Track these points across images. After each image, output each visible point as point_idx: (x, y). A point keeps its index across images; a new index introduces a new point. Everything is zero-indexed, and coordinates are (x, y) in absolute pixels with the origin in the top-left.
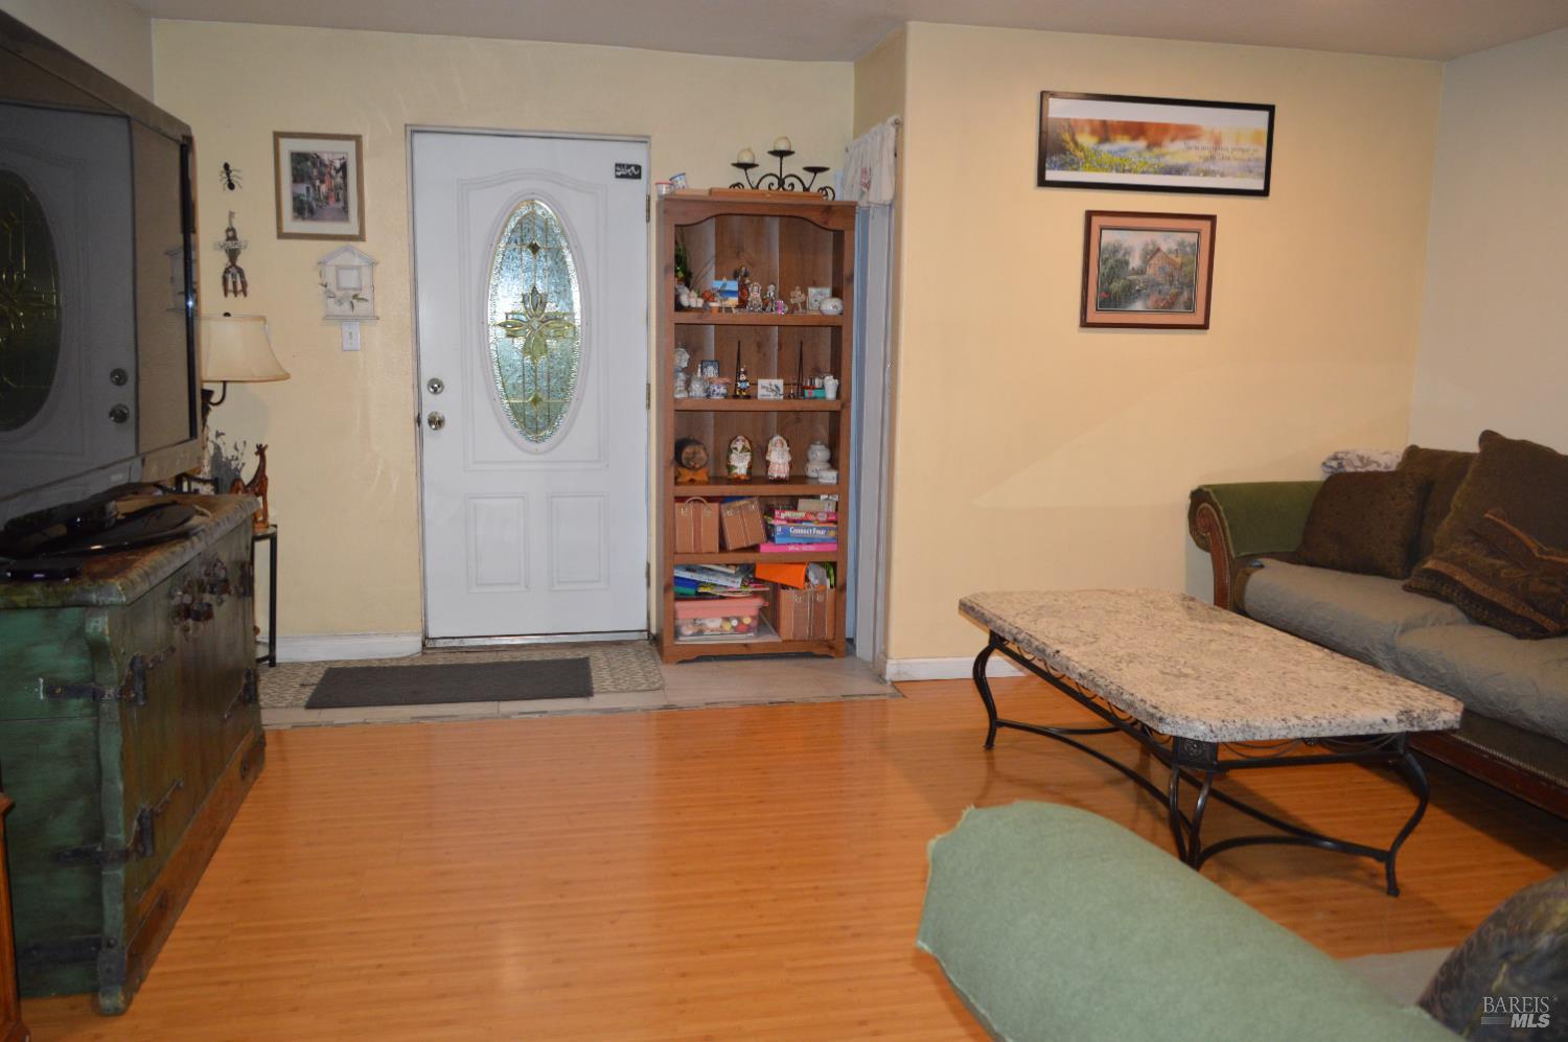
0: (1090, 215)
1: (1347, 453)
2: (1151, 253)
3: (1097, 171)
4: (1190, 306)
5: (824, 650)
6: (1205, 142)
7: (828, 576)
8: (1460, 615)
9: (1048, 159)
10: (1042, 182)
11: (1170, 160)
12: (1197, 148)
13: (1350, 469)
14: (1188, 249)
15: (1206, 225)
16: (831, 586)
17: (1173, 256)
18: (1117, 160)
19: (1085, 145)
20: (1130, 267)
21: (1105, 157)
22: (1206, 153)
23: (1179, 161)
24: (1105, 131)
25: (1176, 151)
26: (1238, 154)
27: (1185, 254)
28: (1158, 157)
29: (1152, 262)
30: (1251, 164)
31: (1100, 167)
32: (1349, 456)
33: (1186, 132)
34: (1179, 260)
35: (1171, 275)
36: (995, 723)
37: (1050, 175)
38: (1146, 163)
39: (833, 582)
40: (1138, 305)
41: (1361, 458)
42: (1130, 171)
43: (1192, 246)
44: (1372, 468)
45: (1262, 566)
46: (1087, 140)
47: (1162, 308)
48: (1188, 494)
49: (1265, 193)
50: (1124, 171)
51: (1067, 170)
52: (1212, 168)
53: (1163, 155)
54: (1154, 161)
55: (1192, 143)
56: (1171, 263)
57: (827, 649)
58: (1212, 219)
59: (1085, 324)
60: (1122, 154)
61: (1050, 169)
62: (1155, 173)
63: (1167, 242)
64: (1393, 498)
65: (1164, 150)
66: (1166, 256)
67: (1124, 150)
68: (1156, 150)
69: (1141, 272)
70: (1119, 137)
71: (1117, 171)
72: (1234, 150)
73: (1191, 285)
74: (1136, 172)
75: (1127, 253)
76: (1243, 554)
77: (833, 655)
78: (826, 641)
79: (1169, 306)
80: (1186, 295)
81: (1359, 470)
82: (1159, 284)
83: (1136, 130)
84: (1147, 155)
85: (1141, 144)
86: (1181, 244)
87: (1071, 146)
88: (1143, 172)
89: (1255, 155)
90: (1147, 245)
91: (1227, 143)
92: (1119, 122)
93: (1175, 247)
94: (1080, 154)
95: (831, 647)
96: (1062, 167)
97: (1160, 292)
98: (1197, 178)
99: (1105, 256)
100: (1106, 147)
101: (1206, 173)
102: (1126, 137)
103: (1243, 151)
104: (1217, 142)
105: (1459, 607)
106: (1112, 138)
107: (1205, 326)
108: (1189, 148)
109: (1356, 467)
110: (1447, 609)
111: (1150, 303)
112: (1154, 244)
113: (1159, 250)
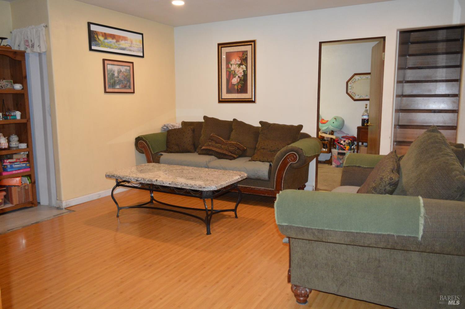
0: (104, 60)
1: (168, 125)
2: (120, 72)
3: (104, 47)
4: (130, 87)
5: (30, 205)
6: (129, 42)
7: (28, 180)
8: (216, 158)
9: (92, 43)
10: (91, 49)
11: (122, 46)
12: (127, 43)
13: (170, 129)
14: (128, 71)
15: (131, 65)
16: (30, 183)
17: (124, 73)
18: (109, 45)
19: (101, 40)
20: (115, 76)
21: (106, 44)
22: (129, 45)
23: (124, 46)
24: (106, 36)
25: (123, 44)
26: (136, 46)
27: (127, 72)
28: (119, 45)
29: (120, 74)
30: (140, 49)
31: (105, 46)
32: (169, 125)
33: (125, 39)
34: (126, 74)
35: (125, 78)
36: (119, 209)
37: (93, 48)
38: (116, 46)
39: (30, 181)
40: (118, 87)
41: (172, 125)
42: (113, 48)
43: (128, 70)
44: (175, 128)
45: (162, 155)
46: (101, 38)
47: (124, 87)
48: (135, 139)
49: (143, 57)
50: (111, 48)
51: (97, 46)
52: (131, 49)
53: (120, 44)
54: (118, 46)
55: (126, 42)
56: (124, 75)
57: (31, 205)
58: (132, 63)
59: (106, 92)
60: (110, 43)
61: (93, 46)
62: (119, 49)
63: (123, 69)
64: (188, 134)
65: (120, 43)
66: (123, 73)
67: (111, 42)
68: (118, 43)
69: (118, 77)
70: (109, 38)
71: (109, 48)
72: (136, 45)
73: (129, 81)
74: (114, 49)
75: (114, 72)
76: (155, 152)
77: (33, 206)
78: (31, 202)
79: (125, 87)
80: (128, 84)
81: (173, 128)
82: (122, 81)
83: (113, 36)
84: (116, 44)
85: (114, 41)
86: (126, 70)
87: (97, 39)
88: (116, 49)
89: (140, 47)
90: (118, 70)
91: (134, 42)
92: (109, 34)
93: (125, 70)
94: (100, 42)
95: (32, 203)
96: (96, 45)
97: (123, 83)
98: (128, 51)
99: (109, 72)
100: (106, 41)
101: (130, 50)
102: (111, 38)
103: (138, 45)
104: (132, 42)
105: (215, 156)
106: (107, 38)
107: (134, 92)
108: (126, 43)
109: (172, 128)
110: (213, 157)
111: (121, 86)
112: (120, 69)
113: (121, 71)
